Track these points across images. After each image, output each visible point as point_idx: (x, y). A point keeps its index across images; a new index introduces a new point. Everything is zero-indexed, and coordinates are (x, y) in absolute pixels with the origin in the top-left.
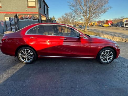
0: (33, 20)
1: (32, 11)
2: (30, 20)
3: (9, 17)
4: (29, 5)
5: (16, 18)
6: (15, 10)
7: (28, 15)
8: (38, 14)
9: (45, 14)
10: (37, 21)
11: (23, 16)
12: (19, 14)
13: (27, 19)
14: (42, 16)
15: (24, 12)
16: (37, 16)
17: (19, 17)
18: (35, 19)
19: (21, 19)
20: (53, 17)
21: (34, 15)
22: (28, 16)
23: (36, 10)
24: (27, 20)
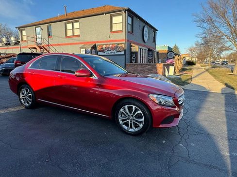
0: (117, 51)
1: (117, 38)
2: (112, 51)
3: (84, 50)
4: (114, 29)
5: (93, 50)
6: (94, 39)
7: (110, 44)
8: (124, 42)
9: (144, 42)
10: (123, 53)
11: (103, 47)
12: (99, 44)
13: (108, 50)
14: (132, 44)
15: (106, 40)
16: (123, 46)
17: (98, 48)
18: (120, 49)
19: (100, 51)
20: (176, 47)
21: (118, 44)
22: (111, 46)
23: (122, 36)
24: (108, 52)
